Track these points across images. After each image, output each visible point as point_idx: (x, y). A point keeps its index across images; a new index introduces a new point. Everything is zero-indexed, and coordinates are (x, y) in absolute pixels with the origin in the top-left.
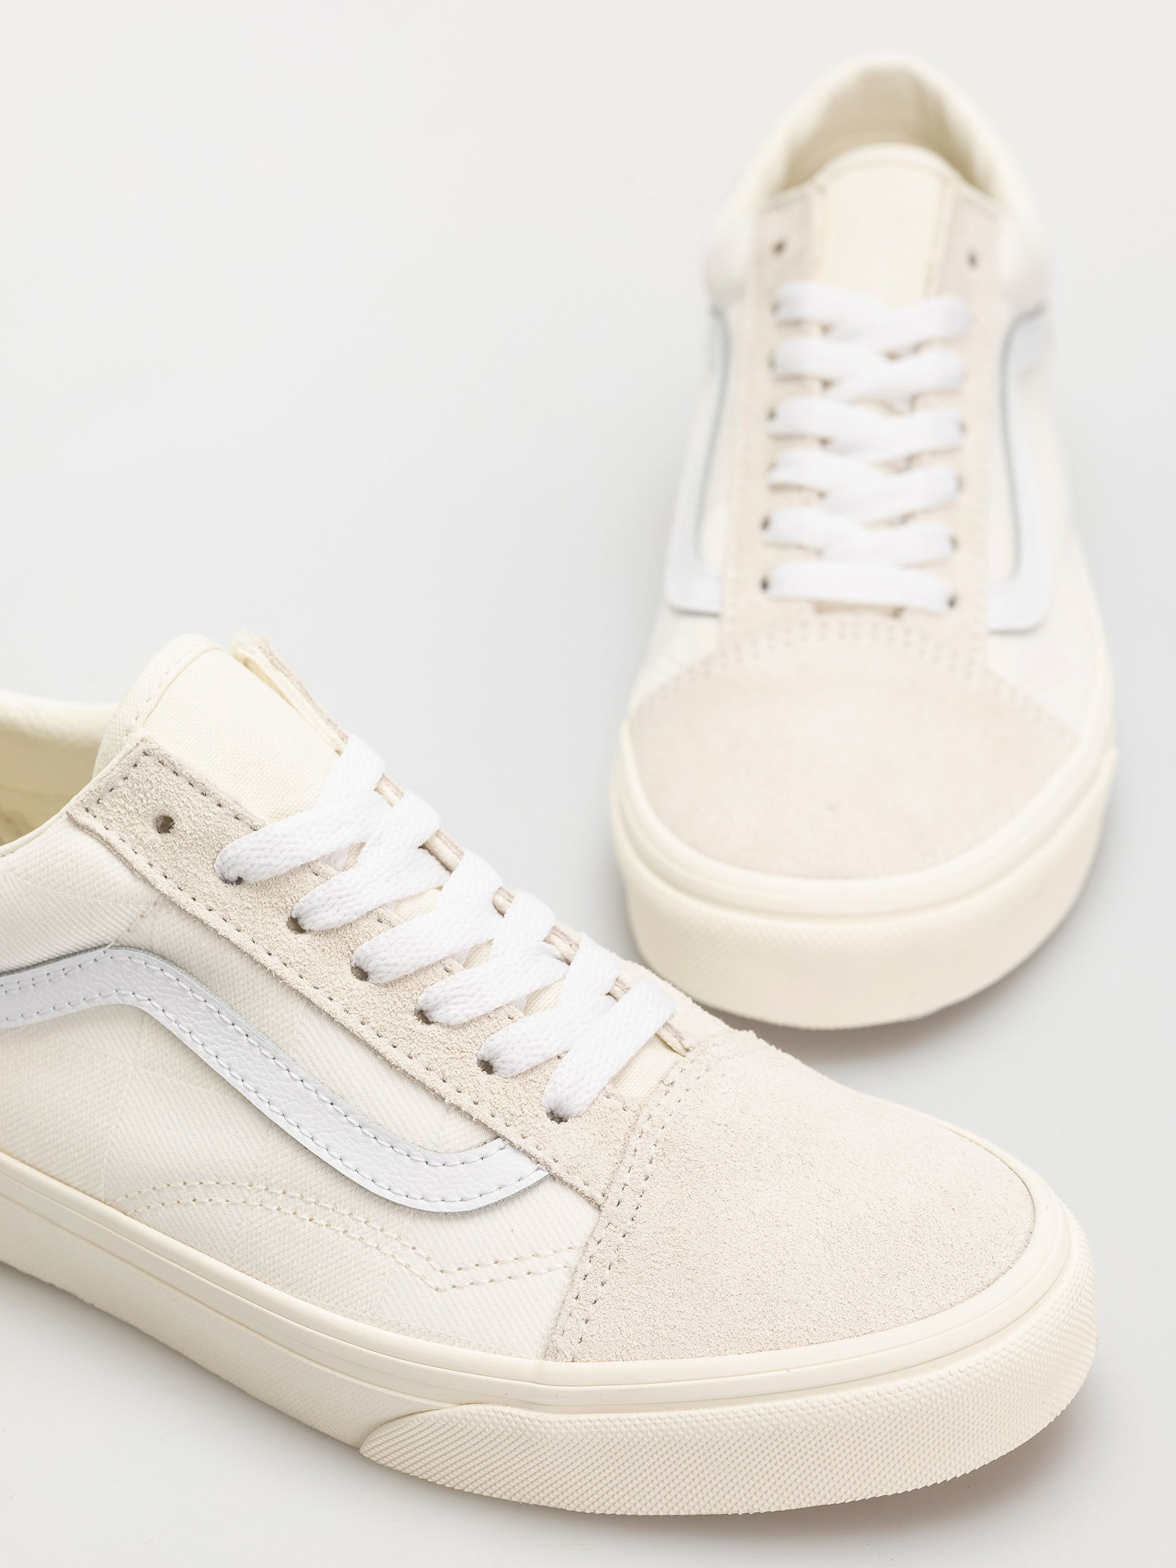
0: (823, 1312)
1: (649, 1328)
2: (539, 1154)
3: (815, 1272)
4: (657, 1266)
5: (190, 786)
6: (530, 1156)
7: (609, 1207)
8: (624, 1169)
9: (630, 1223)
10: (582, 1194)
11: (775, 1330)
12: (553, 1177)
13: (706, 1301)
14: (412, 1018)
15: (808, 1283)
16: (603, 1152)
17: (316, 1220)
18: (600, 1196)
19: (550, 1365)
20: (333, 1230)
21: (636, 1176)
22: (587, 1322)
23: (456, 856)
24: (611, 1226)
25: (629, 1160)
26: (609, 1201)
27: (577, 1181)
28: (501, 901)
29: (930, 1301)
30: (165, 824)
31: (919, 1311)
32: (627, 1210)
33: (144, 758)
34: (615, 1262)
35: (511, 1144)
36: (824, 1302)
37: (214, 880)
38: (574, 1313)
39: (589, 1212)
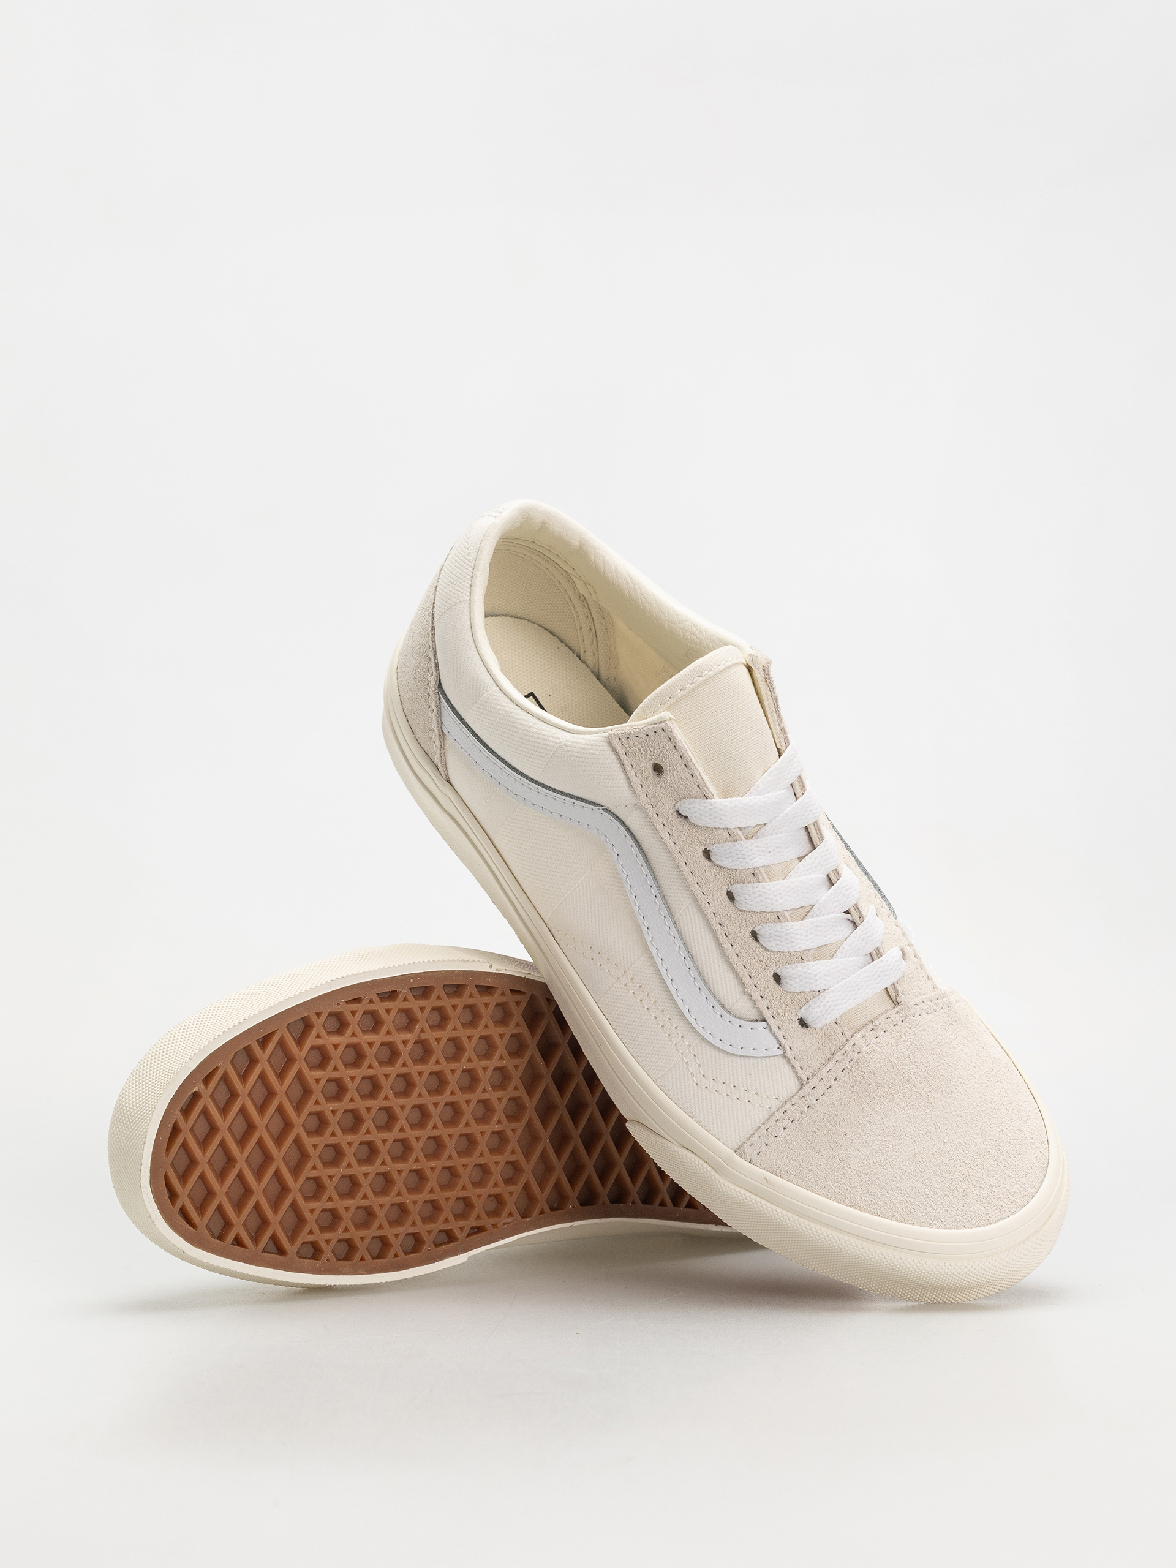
0: (893, 1200)
1: (797, 1165)
2: (783, 1041)
3: (901, 1174)
4: (818, 1133)
5: (680, 759)
6: (778, 1040)
7: (807, 1088)
8: (825, 1070)
9: (815, 1101)
10: (797, 1073)
11: (863, 1198)
12: (784, 1056)
13: (835, 1165)
14: (748, 934)
15: (894, 1179)
16: (819, 1055)
17: (651, 1010)
18: (806, 1079)
19: (736, 1157)
20: (657, 1021)
21: (830, 1076)
22: (766, 1145)
23: (818, 840)
24: (803, 1099)
25: (830, 1066)
26: (808, 1085)
27: (797, 1065)
28: (832, 877)
29: (954, 1220)
30: (658, 769)
31: (945, 1223)
32: (817, 1094)
33: (661, 732)
34: (796, 1120)
35: (771, 1029)
36: (897, 1195)
37: (672, 811)
38: (762, 1138)
39: (795, 1084)
